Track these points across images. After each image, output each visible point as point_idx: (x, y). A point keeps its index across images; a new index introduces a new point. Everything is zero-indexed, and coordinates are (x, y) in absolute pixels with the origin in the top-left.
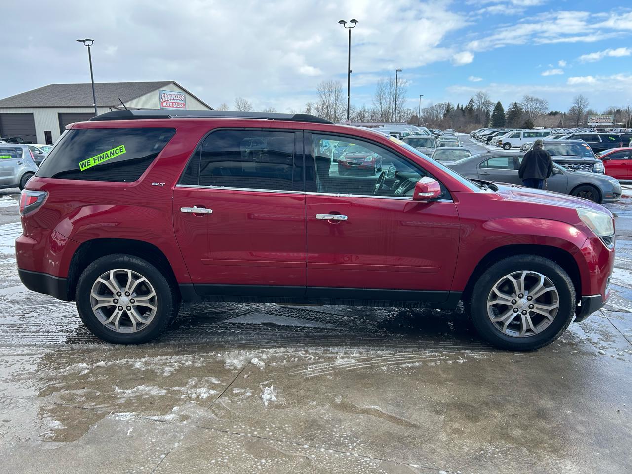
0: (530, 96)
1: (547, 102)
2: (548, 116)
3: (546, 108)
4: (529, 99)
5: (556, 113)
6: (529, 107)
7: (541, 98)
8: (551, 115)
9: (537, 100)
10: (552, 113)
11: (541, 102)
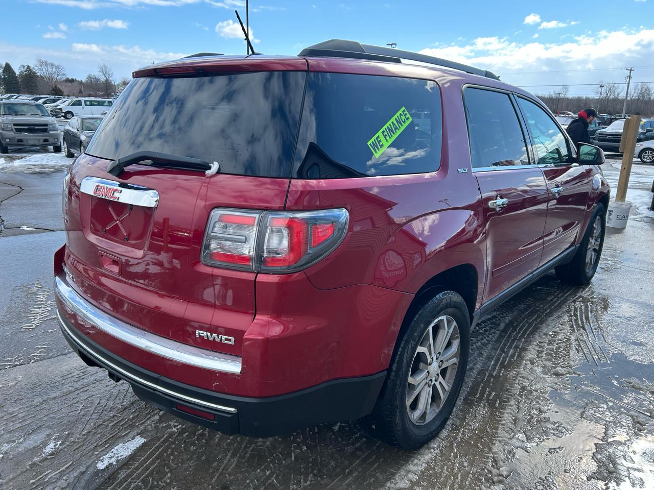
0: (43, 60)
1: (63, 68)
2: (65, 83)
3: (64, 74)
4: (43, 63)
5: (72, 81)
6: (44, 71)
7: (56, 64)
8: (68, 83)
9: (52, 65)
10: (68, 80)
11: (58, 67)
